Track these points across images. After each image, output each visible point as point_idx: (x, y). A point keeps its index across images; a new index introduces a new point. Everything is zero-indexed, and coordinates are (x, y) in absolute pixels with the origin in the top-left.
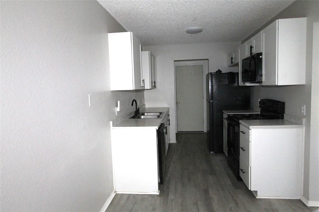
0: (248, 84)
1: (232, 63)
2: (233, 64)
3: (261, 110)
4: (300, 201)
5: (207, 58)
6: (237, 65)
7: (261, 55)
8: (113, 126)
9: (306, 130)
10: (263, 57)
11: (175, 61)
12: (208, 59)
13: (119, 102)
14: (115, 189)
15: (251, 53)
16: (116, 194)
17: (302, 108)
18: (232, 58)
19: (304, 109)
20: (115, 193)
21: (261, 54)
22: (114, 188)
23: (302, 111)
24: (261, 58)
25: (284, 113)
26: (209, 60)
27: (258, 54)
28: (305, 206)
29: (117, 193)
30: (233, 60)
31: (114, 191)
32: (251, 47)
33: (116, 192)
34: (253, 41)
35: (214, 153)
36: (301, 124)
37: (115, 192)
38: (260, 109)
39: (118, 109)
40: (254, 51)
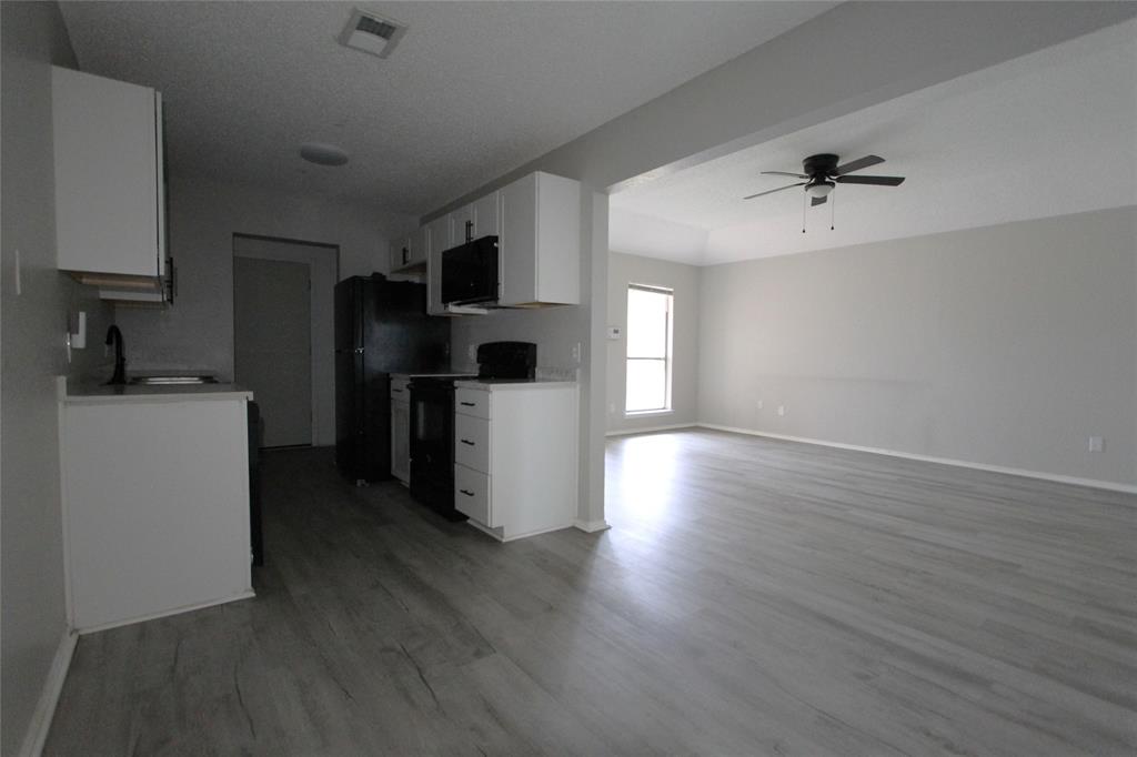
0: (453, 309)
1: (405, 262)
2: (407, 265)
3: (481, 368)
4: (574, 529)
5: (336, 243)
6: (422, 267)
7: (497, 241)
8: (69, 393)
9: (581, 390)
10: (501, 246)
11: (235, 235)
12: (336, 247)
13: (82, 316)
14: (73, 621)
15: (468, 238)
16: (80, 636)
17: (574, 349)
18: (405, 251)
19: (577, 352)
20: (75, 637)
21: (496, 239)
22: (69, 617)
23: (575, 356)
24: (497, 248)
25: (535, 366)
26: (341, 248)
27: (489, 237)
28: (584, 532)
29: (82, 633)
30: (409, 257)
31: (68, 630)
32: (469, 225)
33: (76, 630)
34: (473, 212)
35: (367, 485)
36: (573, 379)
37: (71, 633)
38: (478, 365)
39: (80, 341)
40: (477, 234)
